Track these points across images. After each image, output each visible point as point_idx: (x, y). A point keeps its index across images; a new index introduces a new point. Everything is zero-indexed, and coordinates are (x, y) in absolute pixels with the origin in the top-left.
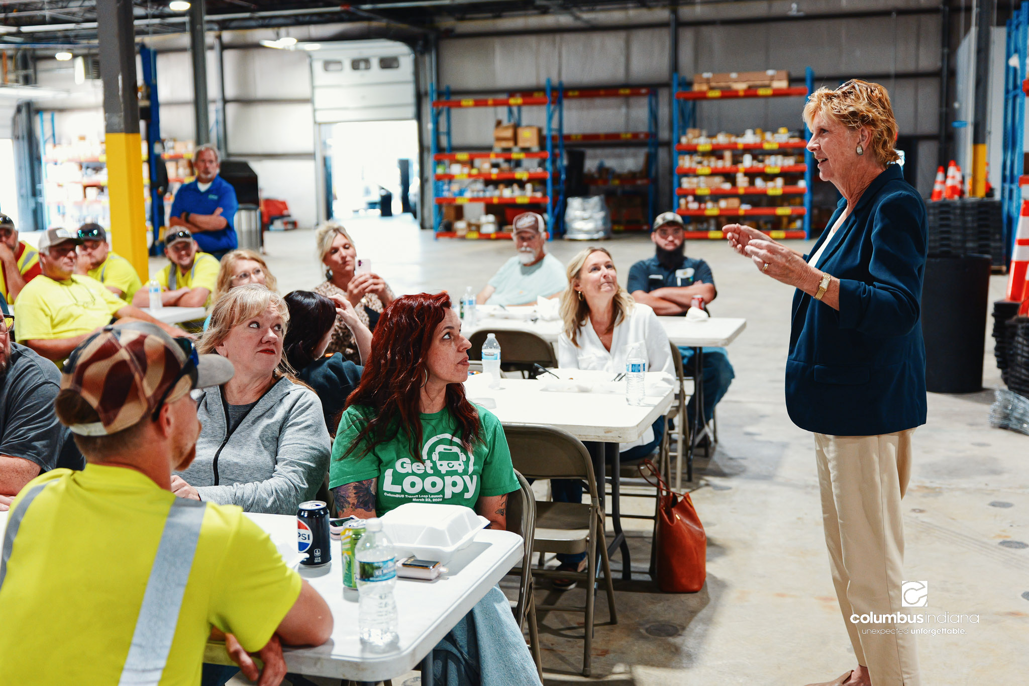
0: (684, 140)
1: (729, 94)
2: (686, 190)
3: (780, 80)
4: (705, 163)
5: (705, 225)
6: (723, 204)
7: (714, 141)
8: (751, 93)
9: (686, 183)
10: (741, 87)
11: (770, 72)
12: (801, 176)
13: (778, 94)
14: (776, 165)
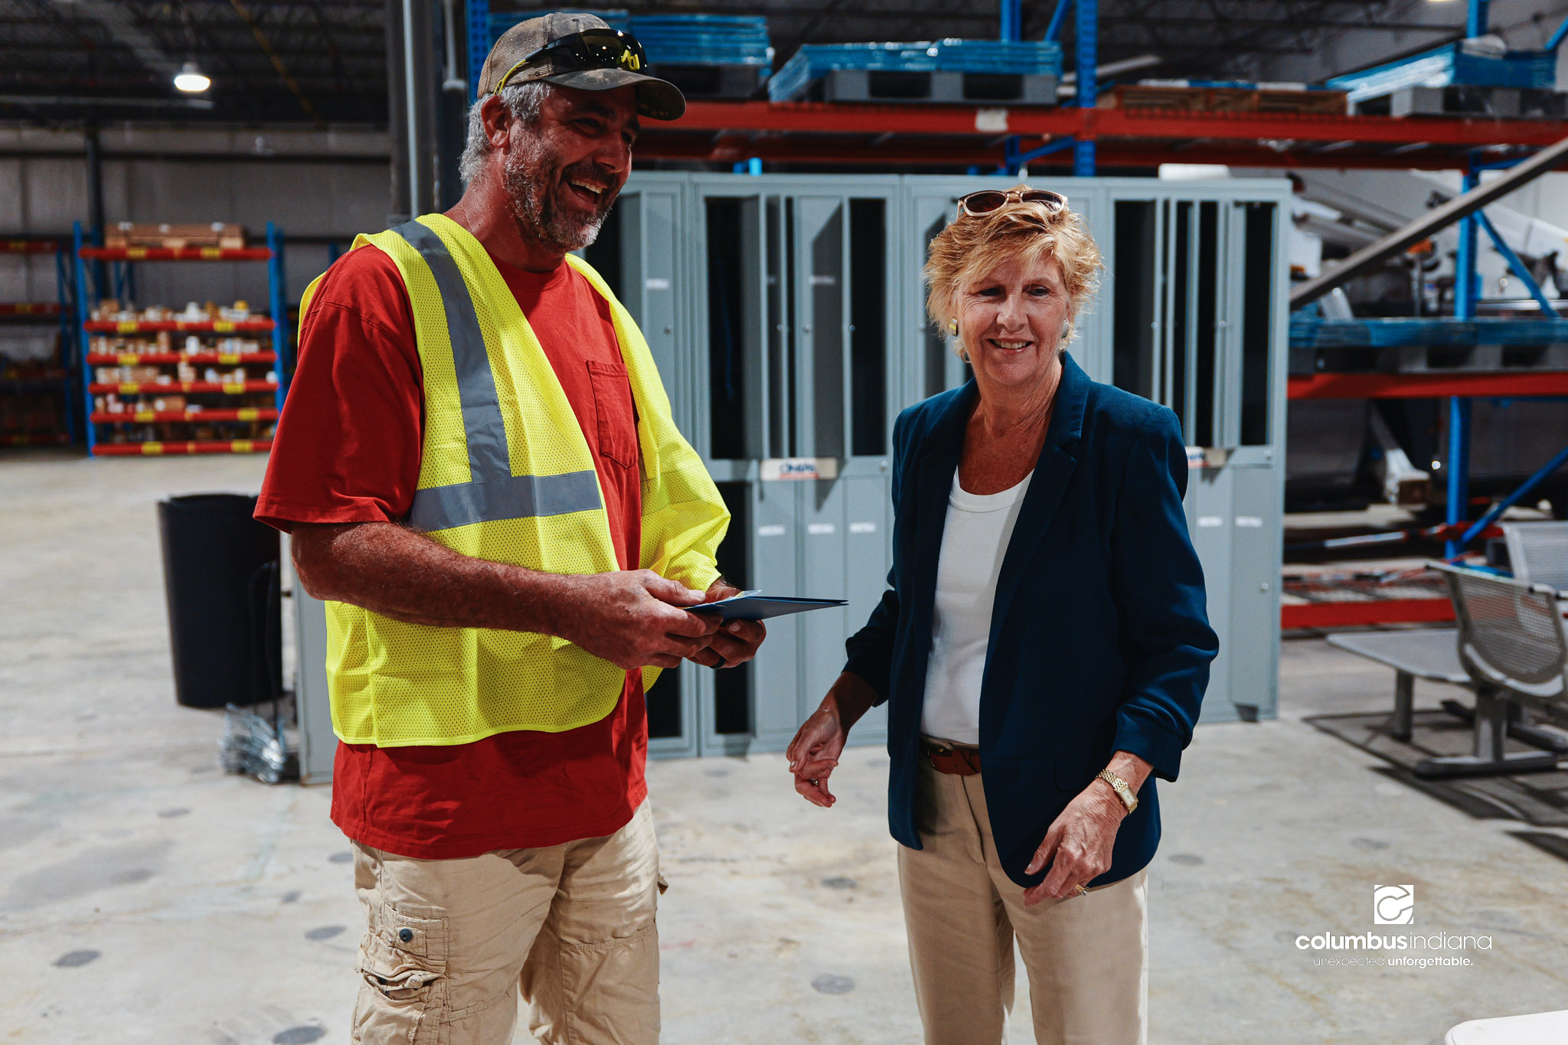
0: (96, 316)
1: (160, 255)
2: (104, 386)
3: (232, 236)
4: (131, 347)
5: (139, 436)
6: (160, 405)
7: (141, 319)
8: (192, 253)
9: (103, 377)
10: (176, 244)
11: (217, 227)
12: (269, 367)
13: (229, 256)
14: (232, 353)
